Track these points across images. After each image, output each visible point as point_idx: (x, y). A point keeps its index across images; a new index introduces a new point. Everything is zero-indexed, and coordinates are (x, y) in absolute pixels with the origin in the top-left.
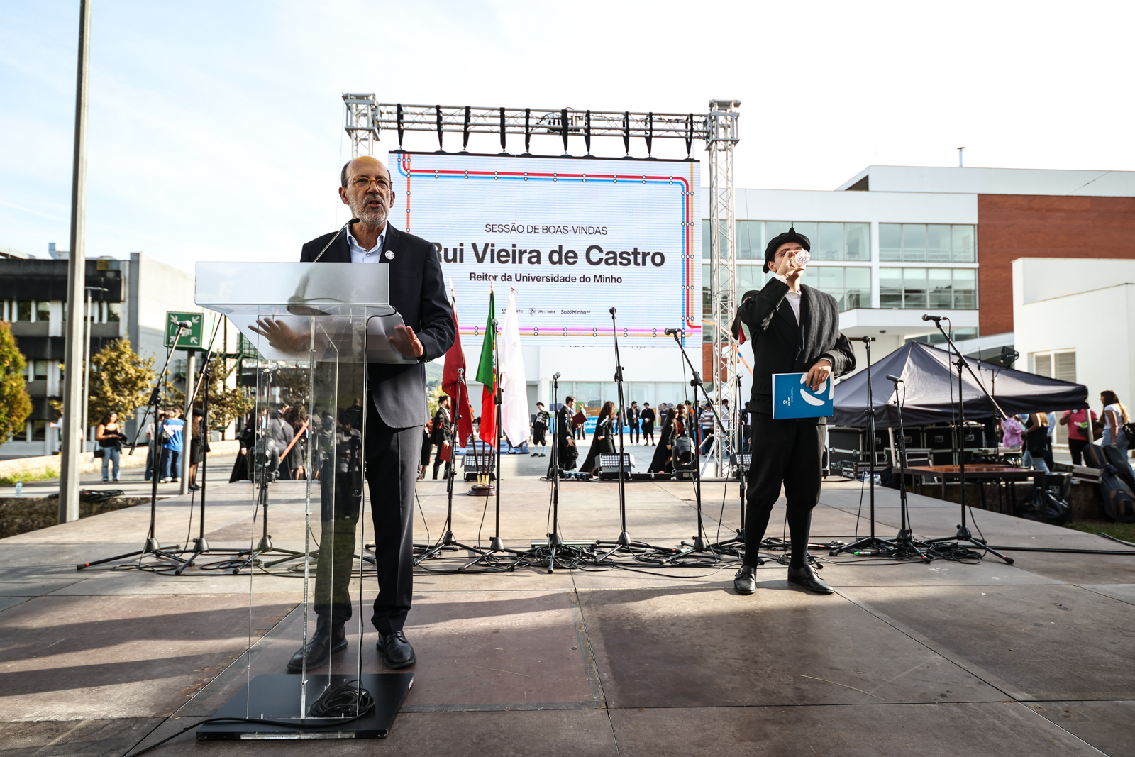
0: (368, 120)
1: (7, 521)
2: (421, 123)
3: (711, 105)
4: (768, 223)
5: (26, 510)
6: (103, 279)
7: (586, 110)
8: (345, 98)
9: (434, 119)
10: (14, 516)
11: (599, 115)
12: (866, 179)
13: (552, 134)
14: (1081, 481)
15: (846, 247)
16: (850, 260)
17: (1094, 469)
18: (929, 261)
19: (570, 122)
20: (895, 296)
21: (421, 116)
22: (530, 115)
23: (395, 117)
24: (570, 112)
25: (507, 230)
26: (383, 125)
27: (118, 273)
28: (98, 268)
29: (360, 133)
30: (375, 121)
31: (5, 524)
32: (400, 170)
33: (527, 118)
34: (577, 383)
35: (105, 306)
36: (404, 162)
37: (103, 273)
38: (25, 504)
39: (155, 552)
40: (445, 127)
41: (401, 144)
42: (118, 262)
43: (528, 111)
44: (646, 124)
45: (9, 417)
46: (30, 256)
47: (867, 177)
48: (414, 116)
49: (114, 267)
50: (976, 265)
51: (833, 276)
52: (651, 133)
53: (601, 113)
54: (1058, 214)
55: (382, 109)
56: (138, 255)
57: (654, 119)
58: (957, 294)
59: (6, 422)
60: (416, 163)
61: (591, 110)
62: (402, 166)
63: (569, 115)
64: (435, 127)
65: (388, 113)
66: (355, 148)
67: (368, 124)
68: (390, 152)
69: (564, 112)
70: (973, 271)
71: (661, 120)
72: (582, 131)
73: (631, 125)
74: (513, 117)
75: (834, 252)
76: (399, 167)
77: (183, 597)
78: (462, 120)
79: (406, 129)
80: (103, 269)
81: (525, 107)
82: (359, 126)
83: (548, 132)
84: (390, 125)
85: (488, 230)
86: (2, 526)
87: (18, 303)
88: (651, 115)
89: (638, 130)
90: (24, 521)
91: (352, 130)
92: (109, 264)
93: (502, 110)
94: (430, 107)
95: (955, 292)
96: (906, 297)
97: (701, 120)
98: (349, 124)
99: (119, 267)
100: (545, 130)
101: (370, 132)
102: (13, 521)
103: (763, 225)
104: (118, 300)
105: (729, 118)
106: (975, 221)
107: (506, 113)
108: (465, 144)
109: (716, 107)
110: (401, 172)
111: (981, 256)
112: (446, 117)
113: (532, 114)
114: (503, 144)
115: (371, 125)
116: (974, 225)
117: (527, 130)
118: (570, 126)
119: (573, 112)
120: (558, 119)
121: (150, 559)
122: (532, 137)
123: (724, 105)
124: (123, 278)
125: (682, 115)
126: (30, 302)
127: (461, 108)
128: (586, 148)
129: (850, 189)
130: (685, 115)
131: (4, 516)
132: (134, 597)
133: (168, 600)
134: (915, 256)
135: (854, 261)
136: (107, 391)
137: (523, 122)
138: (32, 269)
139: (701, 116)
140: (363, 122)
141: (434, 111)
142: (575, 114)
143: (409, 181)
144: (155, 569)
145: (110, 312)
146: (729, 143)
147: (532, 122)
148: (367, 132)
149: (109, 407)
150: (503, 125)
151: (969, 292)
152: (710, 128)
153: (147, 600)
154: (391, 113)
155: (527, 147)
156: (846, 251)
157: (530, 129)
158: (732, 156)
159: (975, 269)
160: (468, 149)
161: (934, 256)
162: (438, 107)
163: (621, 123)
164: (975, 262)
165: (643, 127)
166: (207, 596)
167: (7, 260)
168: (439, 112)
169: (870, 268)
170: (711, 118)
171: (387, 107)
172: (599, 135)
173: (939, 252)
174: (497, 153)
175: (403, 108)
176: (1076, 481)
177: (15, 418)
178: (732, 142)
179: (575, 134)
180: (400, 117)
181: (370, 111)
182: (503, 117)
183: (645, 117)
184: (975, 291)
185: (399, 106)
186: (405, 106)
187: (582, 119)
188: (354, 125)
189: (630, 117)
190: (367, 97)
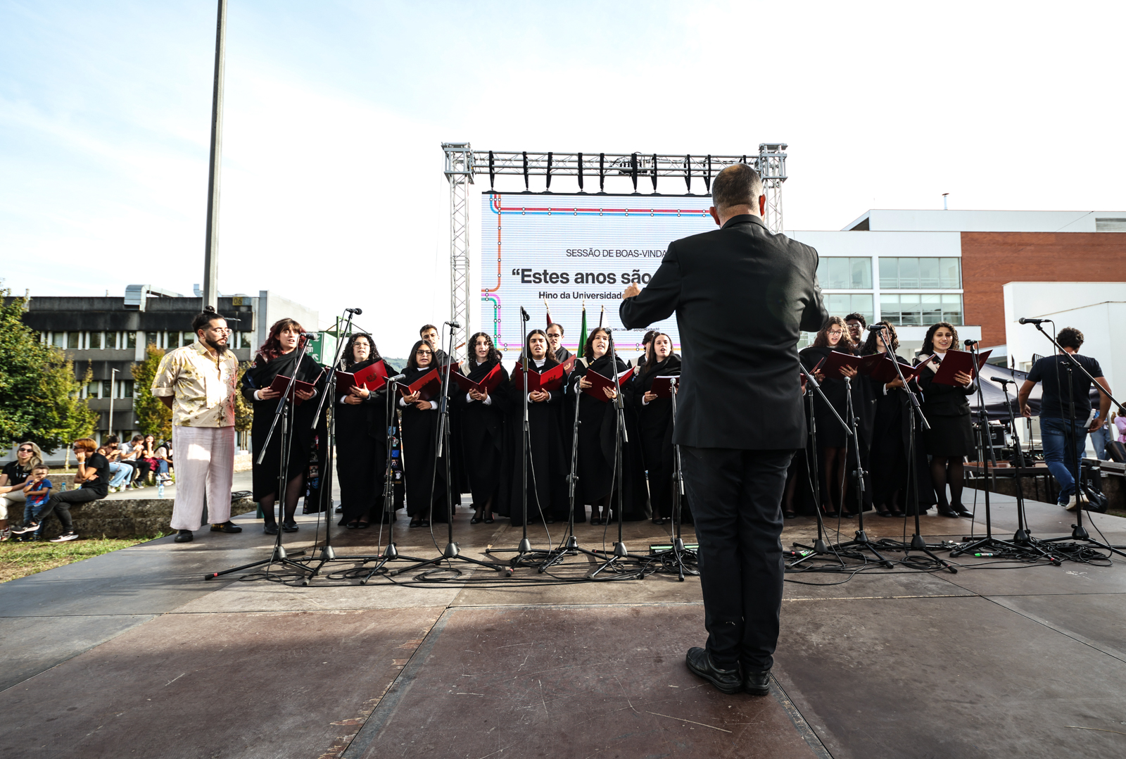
0: (464, 166)
1: (150, 520)
2: (510, 167)
3: (761, 148)
5: (167, 510)
6: (237, 313)
7: (652, 154)
8: (444, 147)
9: (522, 164)
10: (157, 516)
11: (664, 158)
12: (867, 220)
13: (623, 175)
14: (1109, 475)
15: (851, 277)
16: (855, 289)
17: (1120, 463)
18: (922, 288)
19: (639, 164)
20: (894, 318)
21: (509, 162)
22: (605, 160)
23: (487, 163)
24: (639, 156)
25: (585, 255)
26: (477, 170)
27: (250, 307)
28: (234, 304)
29: (457, 177)
30: (470, 167)
31: (149, 523)
32: (491, 208)
33: (602, 162)
35: (239, 335)
36: (495, 201)
37: (237, 308)
38: (166, 504)
39: (282, 560)
40: (530, 171)
41: (492, 186)
42: (249, 298)
43: (602, 156)
44: (704, 165)
45: (160, 427)
46: (179, 295)
48: (504, 162)
49: (246, 303)
50: (961, 291)
51: (840, 302)
52: (710, 173)
53: (666, 156)
54: (1028, 248)
55: (477, 156)
56: (266, 292)
57: (712, 162)
58: (946, 316)
59: (158, 432)
60: (506, 201)
61: (657, 154)
62: (493, 204)
63: (638, 158)
64: (522, 171)
65: (481, 159)
66: (453, 190)
67: (464, 169)
68: (483, 193)
69: (634, 156)
70: (959, 296)
71: (718, 162)
72: (649, 172)
73: (692, 166)
74: (589, 162)
75: (842, 282)
76: (491, 205)
77: (312, 614)
78: (546, 164)
79: (497, 173)
80: (238, 304)
81: (599, 153)
82: (456, 171)
83: (620, 174)
84: (483, 170)
85: (569, 254)
86: (146, 524)
87: (169, 333)
88: (709, 157)
89: (699, 170)
90: (165, 520)
91: (451, 174)
92: (242, 300)
93: (580, 155)
94: (518, 154)
95: (945, 314)
96: (903, 318)
97: (752, 162)
98: (448, 169)
99: (250, 303)
100: (617, 172)
101: (466, 176)
102: (155, 520)
104: (250, 331)
105: (777, 159)
106: (960, 255)
107: (584, 158)
108: (548, 185)
109: (766, 150)
110: (493, 210)
111: (965, 283)
112: (531, 162)
113: (606, 158)
114: (581, 184)
115: (466, 170)
116: (958, 258)
117: (601, 172)
118: (639, 167)
119: (642, 156)
120: (628, 162)
121: (277, 567)
122: (606, 179)
123: (773, 147)
124: (253, 311)
125: (736, 157)
126: (178, 332)
127: (544, 154)
128: (653, 187)
129: (853, 229)
130: (739, 157)
131: (148, 516)
132: (261, 614)
133: (297, 619)
134: (910, 284)
135: (858, 289)
136: (240, 405)
137: (598, 165)
138: (179, 306)
139: (753, 157)
140: (460, 168)
141: (521, 157)
142: (643, 158)
143: (499, 217)
144: (283, 579)
145: (243, 340)
146: (778, 180)
147: (606, 165)
148: (464, 176)
149: (242, 418)
150: (580, 168)
151: (956, 314)
152: (761, 168)
153: (275, 619)
154: (483, 160)
155: (602, 186)
156: (852, 281)
157: (604, 171)
158: (780, 192)
159: (960, 294)
160: (550, 190)
161: (925, 284)
162: (524, 154)
163: (683, 165)
164: (960, 288)
165: (702, 168)
166: (337, 612)
167: (160, 298)
168: (525, 158)
169: (872, 294)
170: (761, 159)
171: (481, 154)
172: (664, 176)
173: (929, 280)
174: (576, 192)
175: (494, 155)
176: (1104, 474)
177: (165, 428)
178: (781, 179)
179: (643, 176)
180: (492, 162)
181: (466, 158)
182: (580, 162)
183: (703, 159)
184: (961, 313)
185: (491, 153)
186: (496, 153)
187: (649, 162)
188: (452, 170)
189: (691, 160)
190: (463, 146)
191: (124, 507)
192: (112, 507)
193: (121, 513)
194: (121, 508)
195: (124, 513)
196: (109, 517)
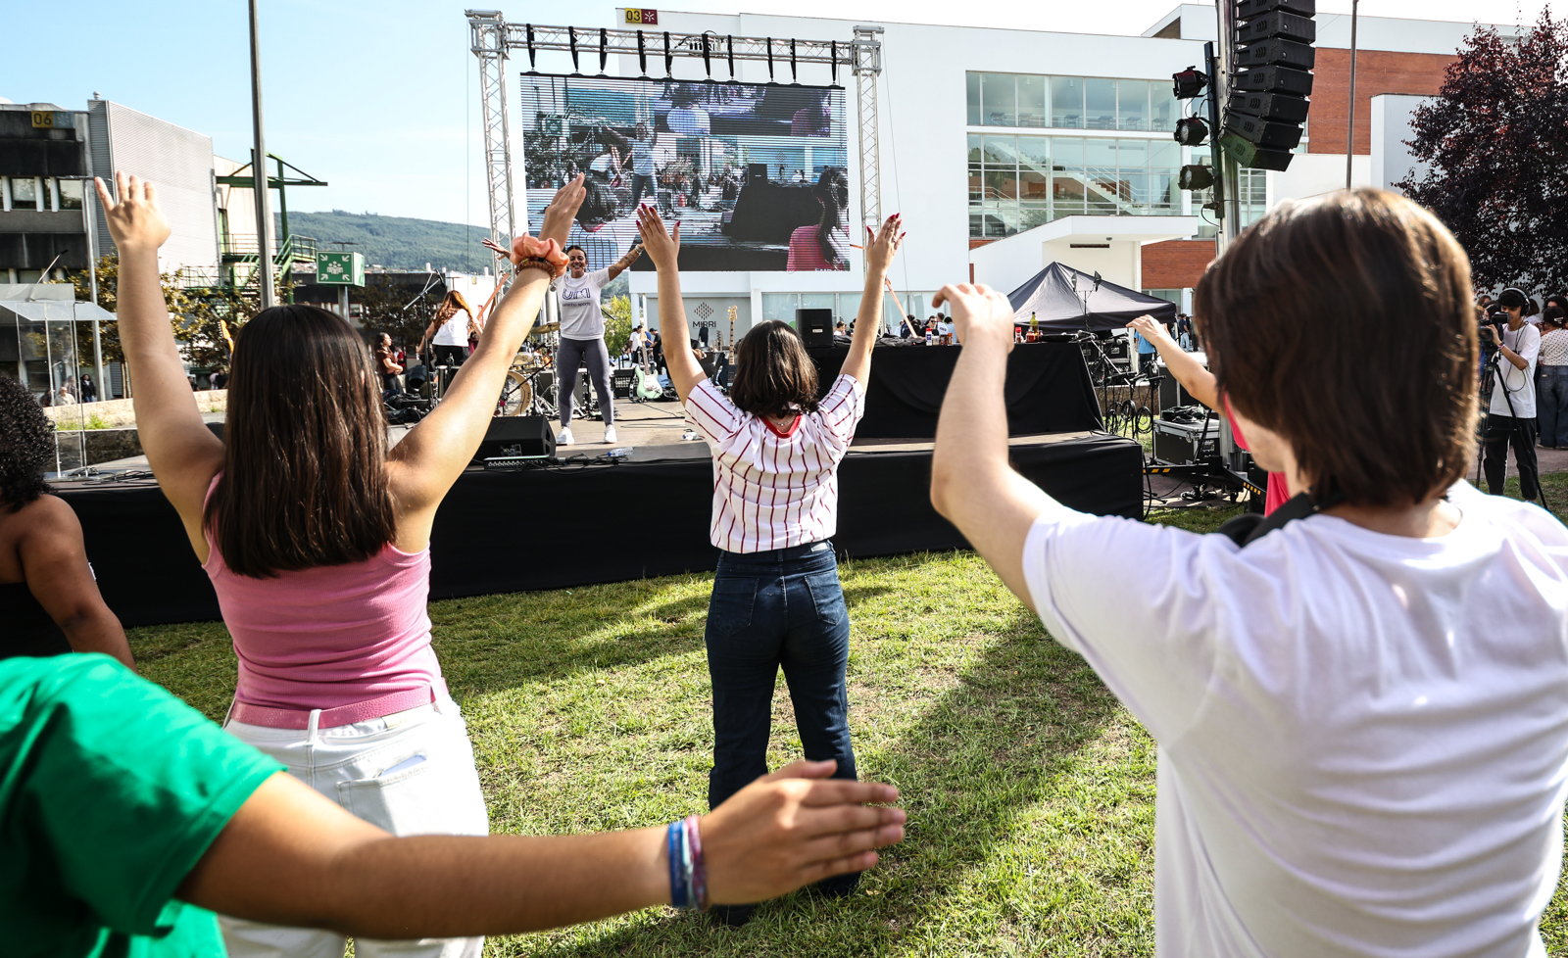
0: (494, 39)
2: (554, 43)
4: (1053, 78)
6: (42, 142)
7: (727, 35)
8: (468, 15)
9: (568, 40)
12: (1177, 22)
13: (693, 56)
15: (1152, 112)
16: (1157, 131)
19: (712, 46)
21: (553, 39)
22: (670, 39)
23: (525, 37)
24: (712, 37)
26: (513, 44)
27: (70, 132)
28: (33, 125)
29: (488, 55)
30: (503, 40)
33: (667, 42)
34: (802, 294)
35: (50, 185)
36: (537, 85)
37: (43, 133)
40: (579, 48)
41: (533, 65)
42: (69, 114)
43: (666, 34)
47: (1178, 21)
48: (546, 36)
49: (63, 124)
53: (743, 39)
54: (1400, 76)
55: (511, 29)
56: (103, 103)
61: (732, 35)
63: (710, 40)
64: (569, 47)
65: (517, 32)
66: (483, 66)
67: (496, 45)
68: (522, 74)
69: (705, 37)
72: (724, 55)
73: (775, 50)
74: (652, 41)
75: (1139, 120)
78: (598, 42)
79: (537, 49)
80: (43, 125)
82: (486, 47)
83: (690, 55)
84: (520, 45)
88: (793, 41)
89: (782, 55)
91: (479, 50)
92: (53, 117)
93: (639, 33)
94: (562, 28)
98: (475, 43)
99: (71, 124)
100: (686, 53)
101: (499, 53)
103: (1046, 79)
104: (75, 176)
105: (871, 47)
107: (644, 37)
108: (602, 67)
112: (580, 38)
113: (672, 38)
114: (643, 68)
115: (499, 46)
117: (667, 53)
118: (712, 50)
120: (699, 42)
122: (673, 60)
123: (867, 32)
124: (79, 140)
127: (596, 30)
128: (729, 72)
129: (1157, 35)
135: (1162, 131)
137: (662, 45)
140: (489, 41)
141: (567, 32)
142: (716, 39)
145: (62, 194)
146: (871, 72)
147: (671, 45)
150: (641, 48)
154: (520, 33)
155: (669, 71)
156: (1152, 118)
157: (670, 52)
160: (606, 72)
162: (571, 29)
163: (765, 47)
168: (572, 33)
170: (854, 45)
171: (516, 27)
172: (742, 59)
174: (638, 77)
175: (533, 29)
179: (717, 58)
180: (530, 37)
181: (496, 30)
182: (640, 41)
183: (787, 43)
185: (529, 27)
186: (536, 26)
187: (724, 44)
188: (481, 45)
189: (773, 43)
190: (493, 15)
191: (122, 438)
192: (107, 438)
193: (118, 444)
194: (118, 439)
195: (122, 444)
196: (105, 448)
